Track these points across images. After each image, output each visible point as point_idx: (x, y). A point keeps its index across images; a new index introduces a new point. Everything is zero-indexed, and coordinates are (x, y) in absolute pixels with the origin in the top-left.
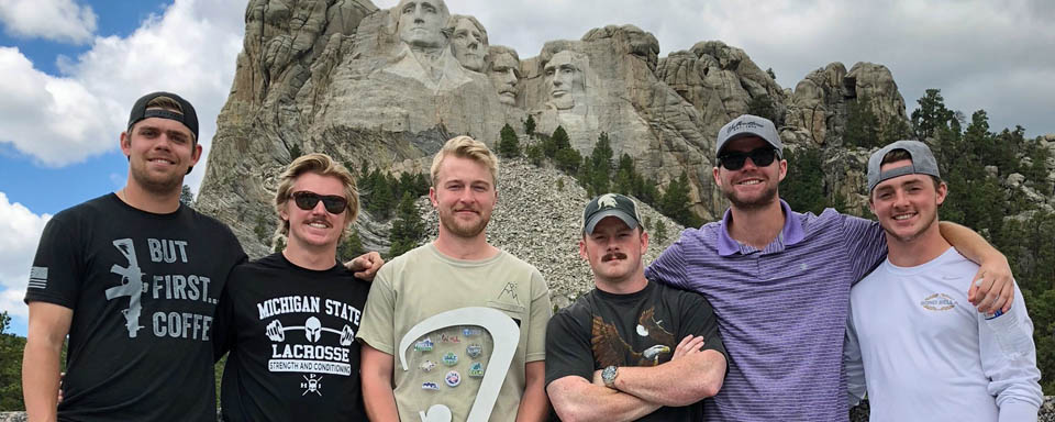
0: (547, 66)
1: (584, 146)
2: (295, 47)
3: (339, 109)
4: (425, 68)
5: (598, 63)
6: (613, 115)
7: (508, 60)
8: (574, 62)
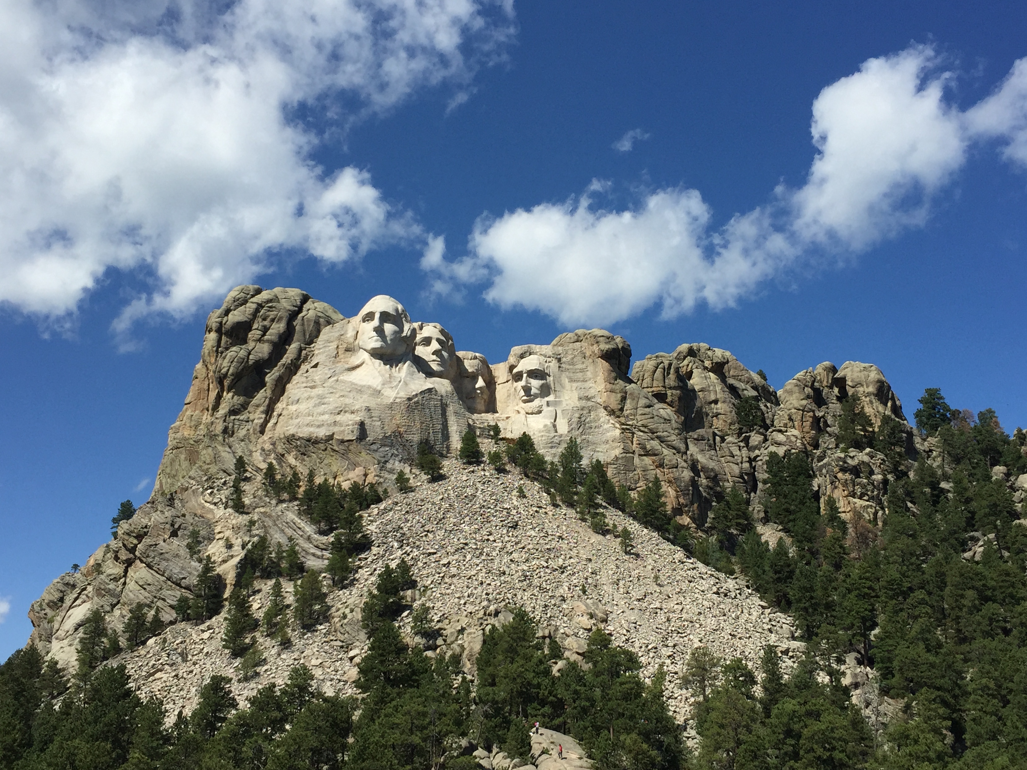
0: (515, 371)
2: (251, 357)
3: (292, 418)
5: (568, 367)
6: (583, 419)
7: (476, 366)
8: (542, 367)
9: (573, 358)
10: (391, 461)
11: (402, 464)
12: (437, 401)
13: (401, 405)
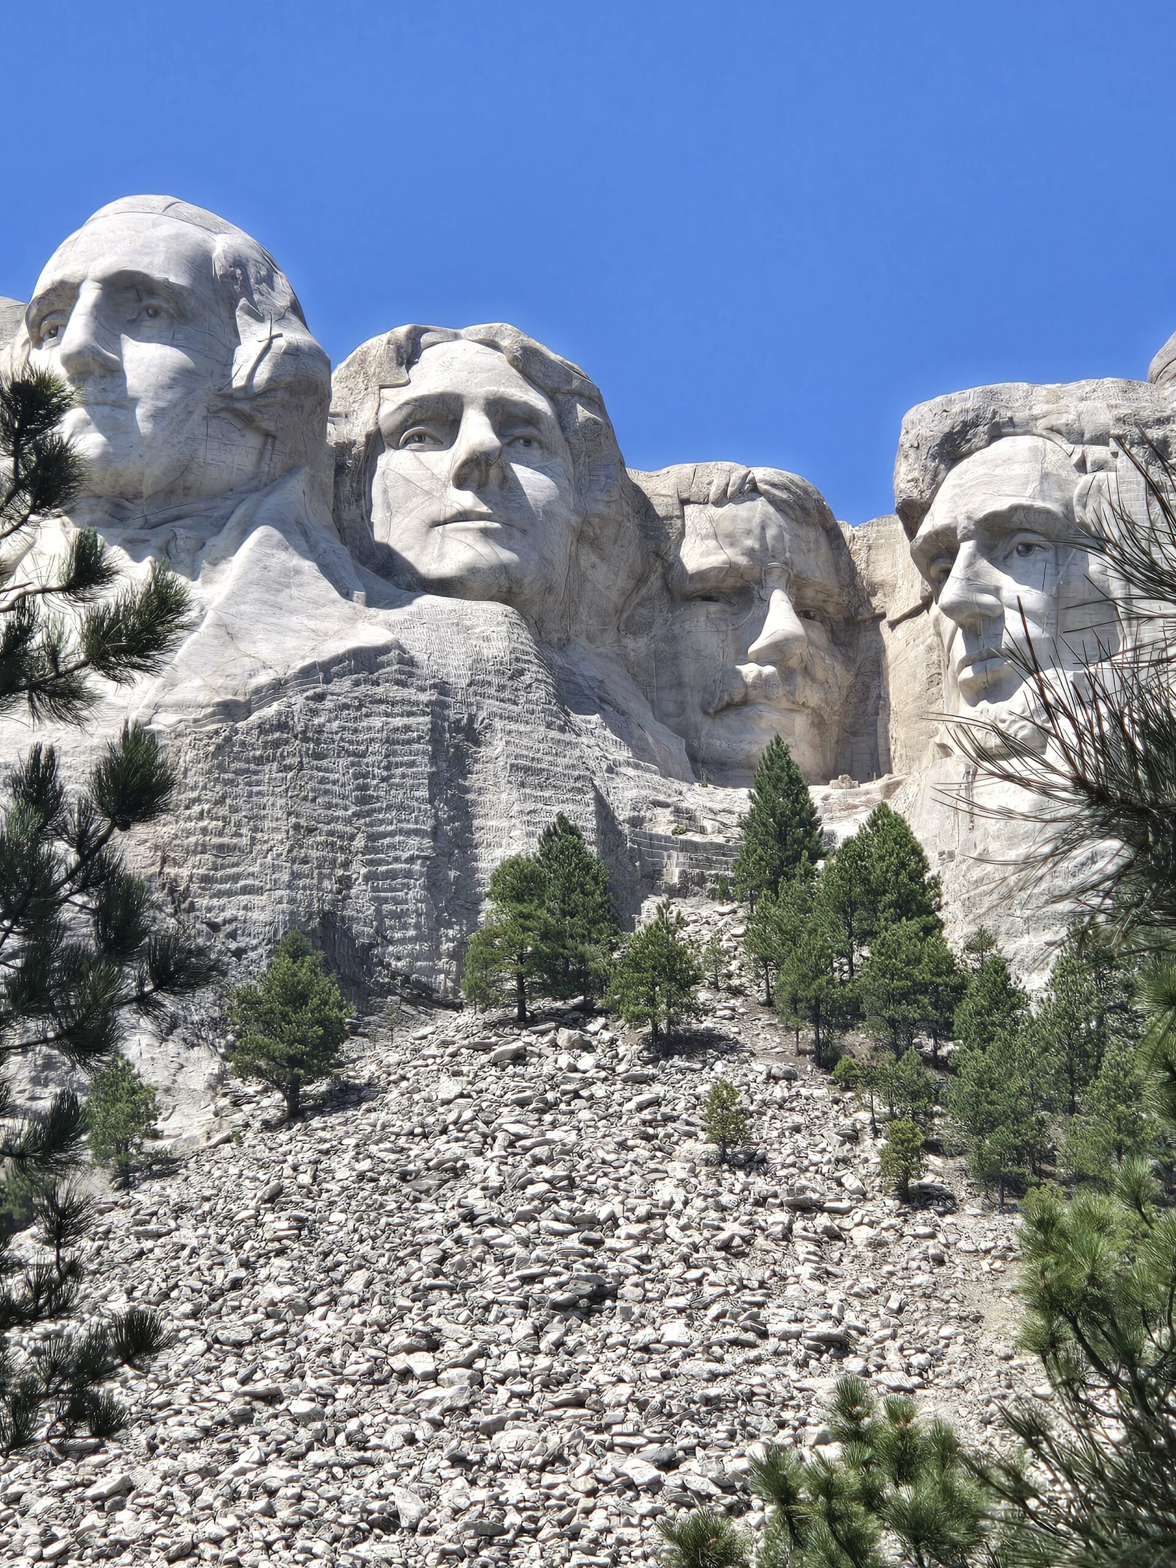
0: (926, 529)
7: (749, 532)
8: (1058, 495)
12: (410, 714)
13: (178, 743)
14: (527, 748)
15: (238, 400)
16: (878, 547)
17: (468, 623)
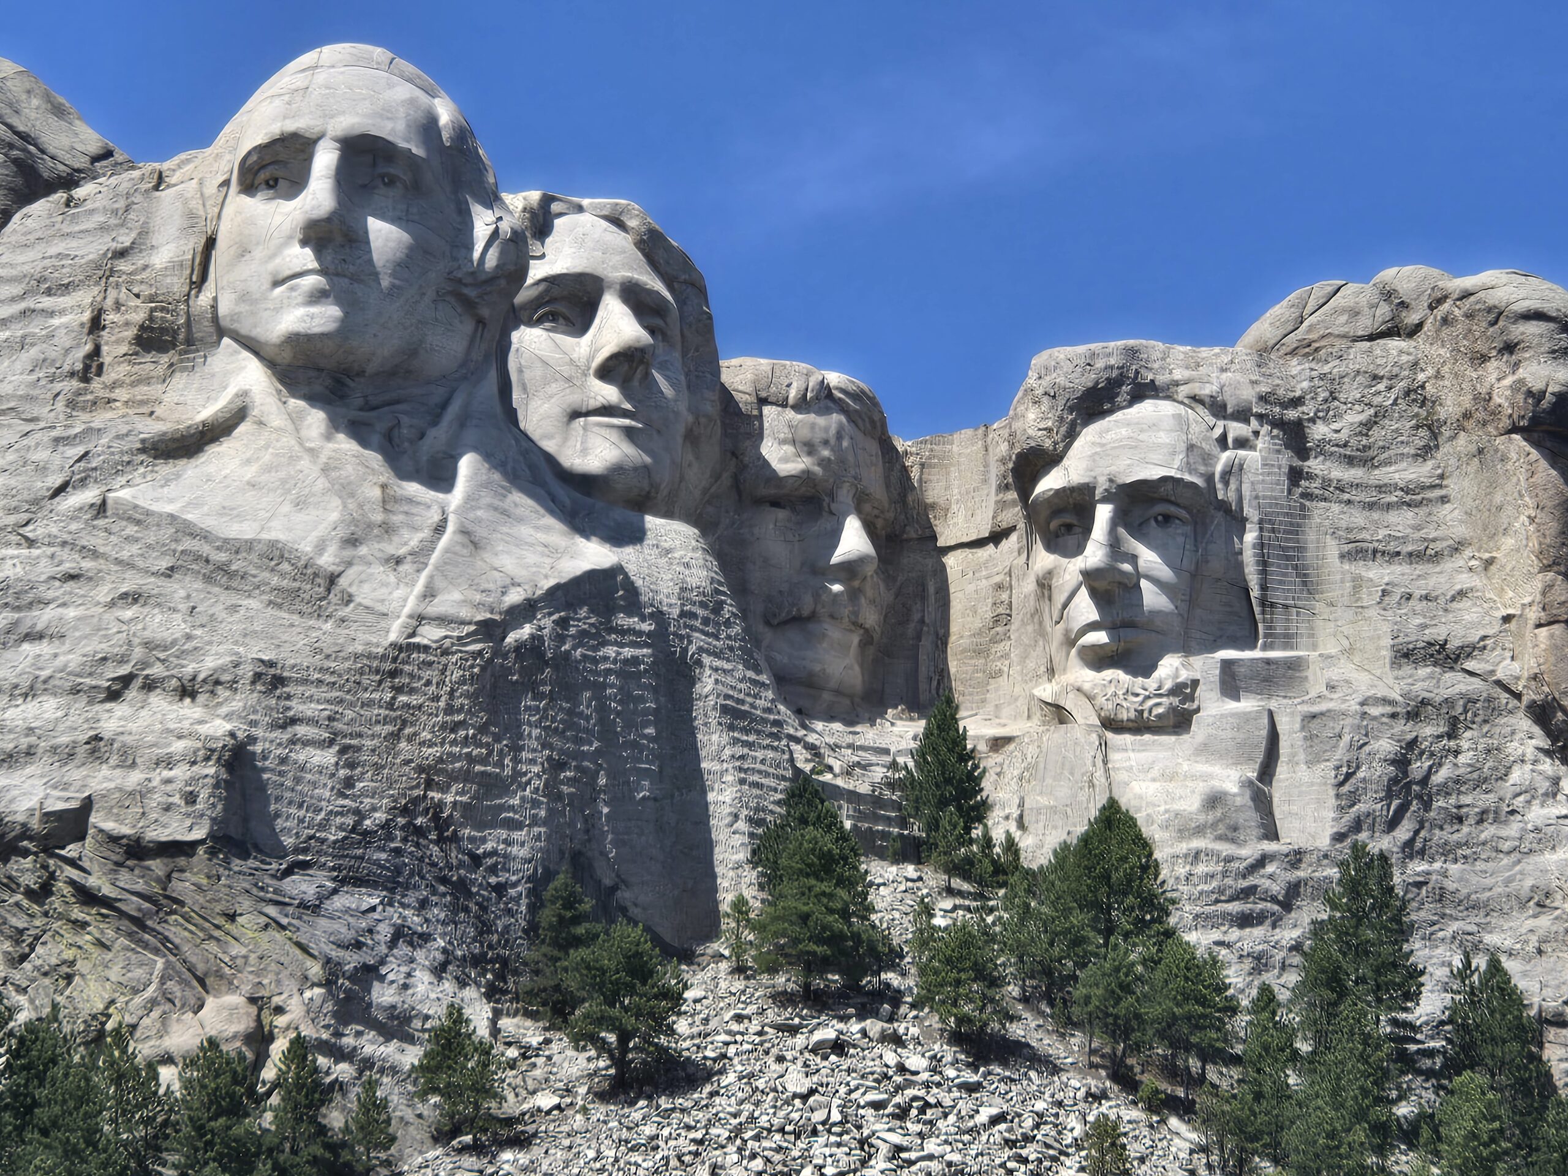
0: (1050, 483)
1: (1253, 938)
4: (346, 490)
5: (1339, 473)
6: (1418, 767)
7: (826, 443)
8: (1202, 469)
9: (1369, 425)
10: (394, 971)
11: (448, 986)
12: (634, 645)
13: (443, 660)
14: (733, 688)
15: (466, 285)
16: (931, 466)
17: (666, 545)
